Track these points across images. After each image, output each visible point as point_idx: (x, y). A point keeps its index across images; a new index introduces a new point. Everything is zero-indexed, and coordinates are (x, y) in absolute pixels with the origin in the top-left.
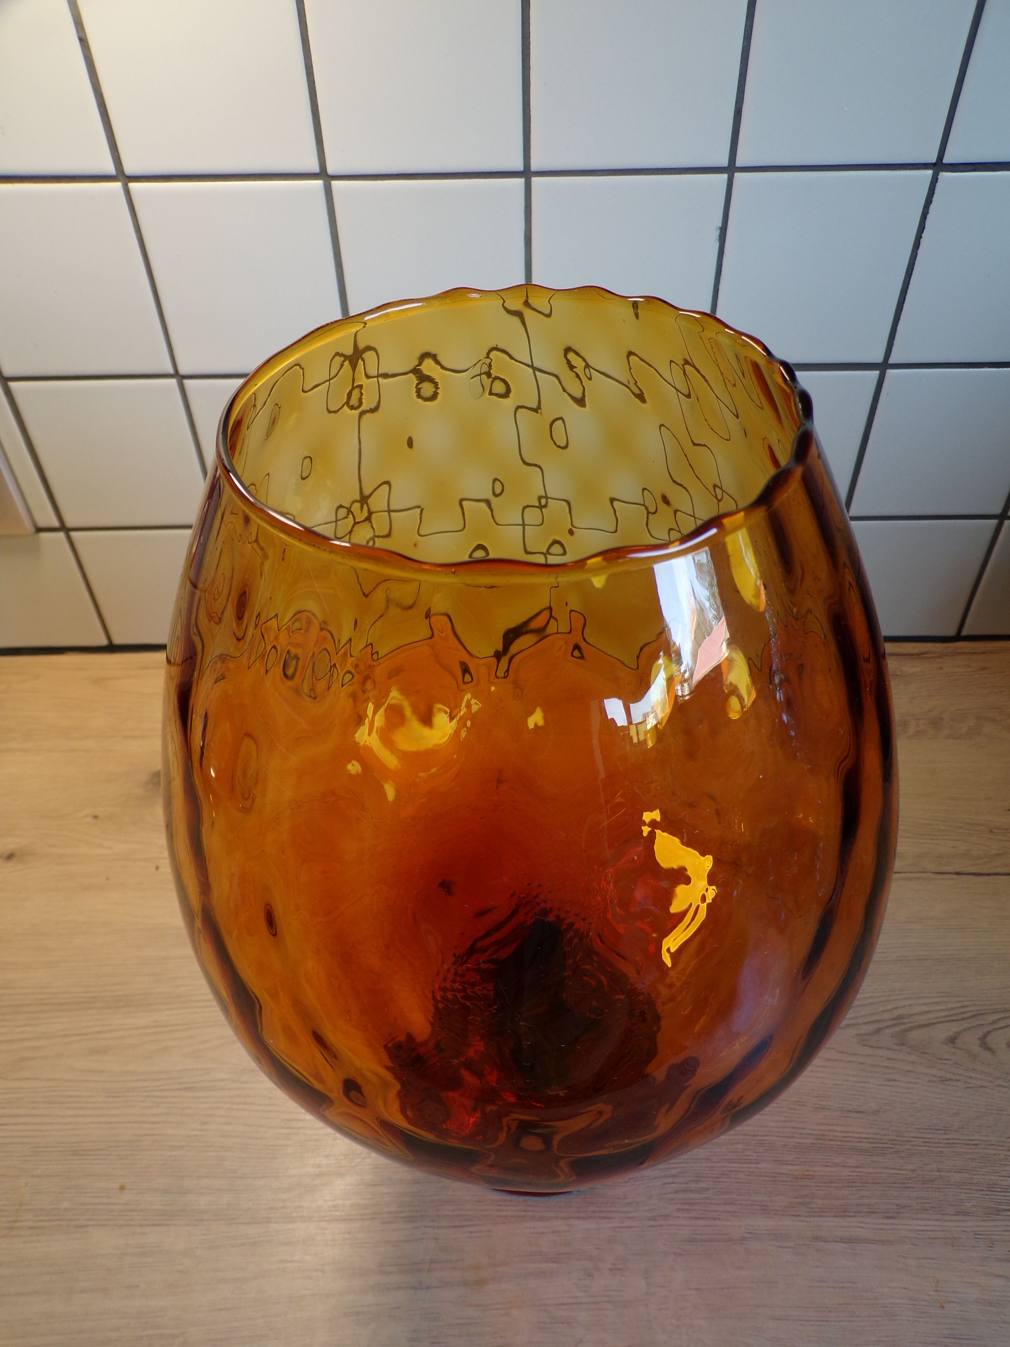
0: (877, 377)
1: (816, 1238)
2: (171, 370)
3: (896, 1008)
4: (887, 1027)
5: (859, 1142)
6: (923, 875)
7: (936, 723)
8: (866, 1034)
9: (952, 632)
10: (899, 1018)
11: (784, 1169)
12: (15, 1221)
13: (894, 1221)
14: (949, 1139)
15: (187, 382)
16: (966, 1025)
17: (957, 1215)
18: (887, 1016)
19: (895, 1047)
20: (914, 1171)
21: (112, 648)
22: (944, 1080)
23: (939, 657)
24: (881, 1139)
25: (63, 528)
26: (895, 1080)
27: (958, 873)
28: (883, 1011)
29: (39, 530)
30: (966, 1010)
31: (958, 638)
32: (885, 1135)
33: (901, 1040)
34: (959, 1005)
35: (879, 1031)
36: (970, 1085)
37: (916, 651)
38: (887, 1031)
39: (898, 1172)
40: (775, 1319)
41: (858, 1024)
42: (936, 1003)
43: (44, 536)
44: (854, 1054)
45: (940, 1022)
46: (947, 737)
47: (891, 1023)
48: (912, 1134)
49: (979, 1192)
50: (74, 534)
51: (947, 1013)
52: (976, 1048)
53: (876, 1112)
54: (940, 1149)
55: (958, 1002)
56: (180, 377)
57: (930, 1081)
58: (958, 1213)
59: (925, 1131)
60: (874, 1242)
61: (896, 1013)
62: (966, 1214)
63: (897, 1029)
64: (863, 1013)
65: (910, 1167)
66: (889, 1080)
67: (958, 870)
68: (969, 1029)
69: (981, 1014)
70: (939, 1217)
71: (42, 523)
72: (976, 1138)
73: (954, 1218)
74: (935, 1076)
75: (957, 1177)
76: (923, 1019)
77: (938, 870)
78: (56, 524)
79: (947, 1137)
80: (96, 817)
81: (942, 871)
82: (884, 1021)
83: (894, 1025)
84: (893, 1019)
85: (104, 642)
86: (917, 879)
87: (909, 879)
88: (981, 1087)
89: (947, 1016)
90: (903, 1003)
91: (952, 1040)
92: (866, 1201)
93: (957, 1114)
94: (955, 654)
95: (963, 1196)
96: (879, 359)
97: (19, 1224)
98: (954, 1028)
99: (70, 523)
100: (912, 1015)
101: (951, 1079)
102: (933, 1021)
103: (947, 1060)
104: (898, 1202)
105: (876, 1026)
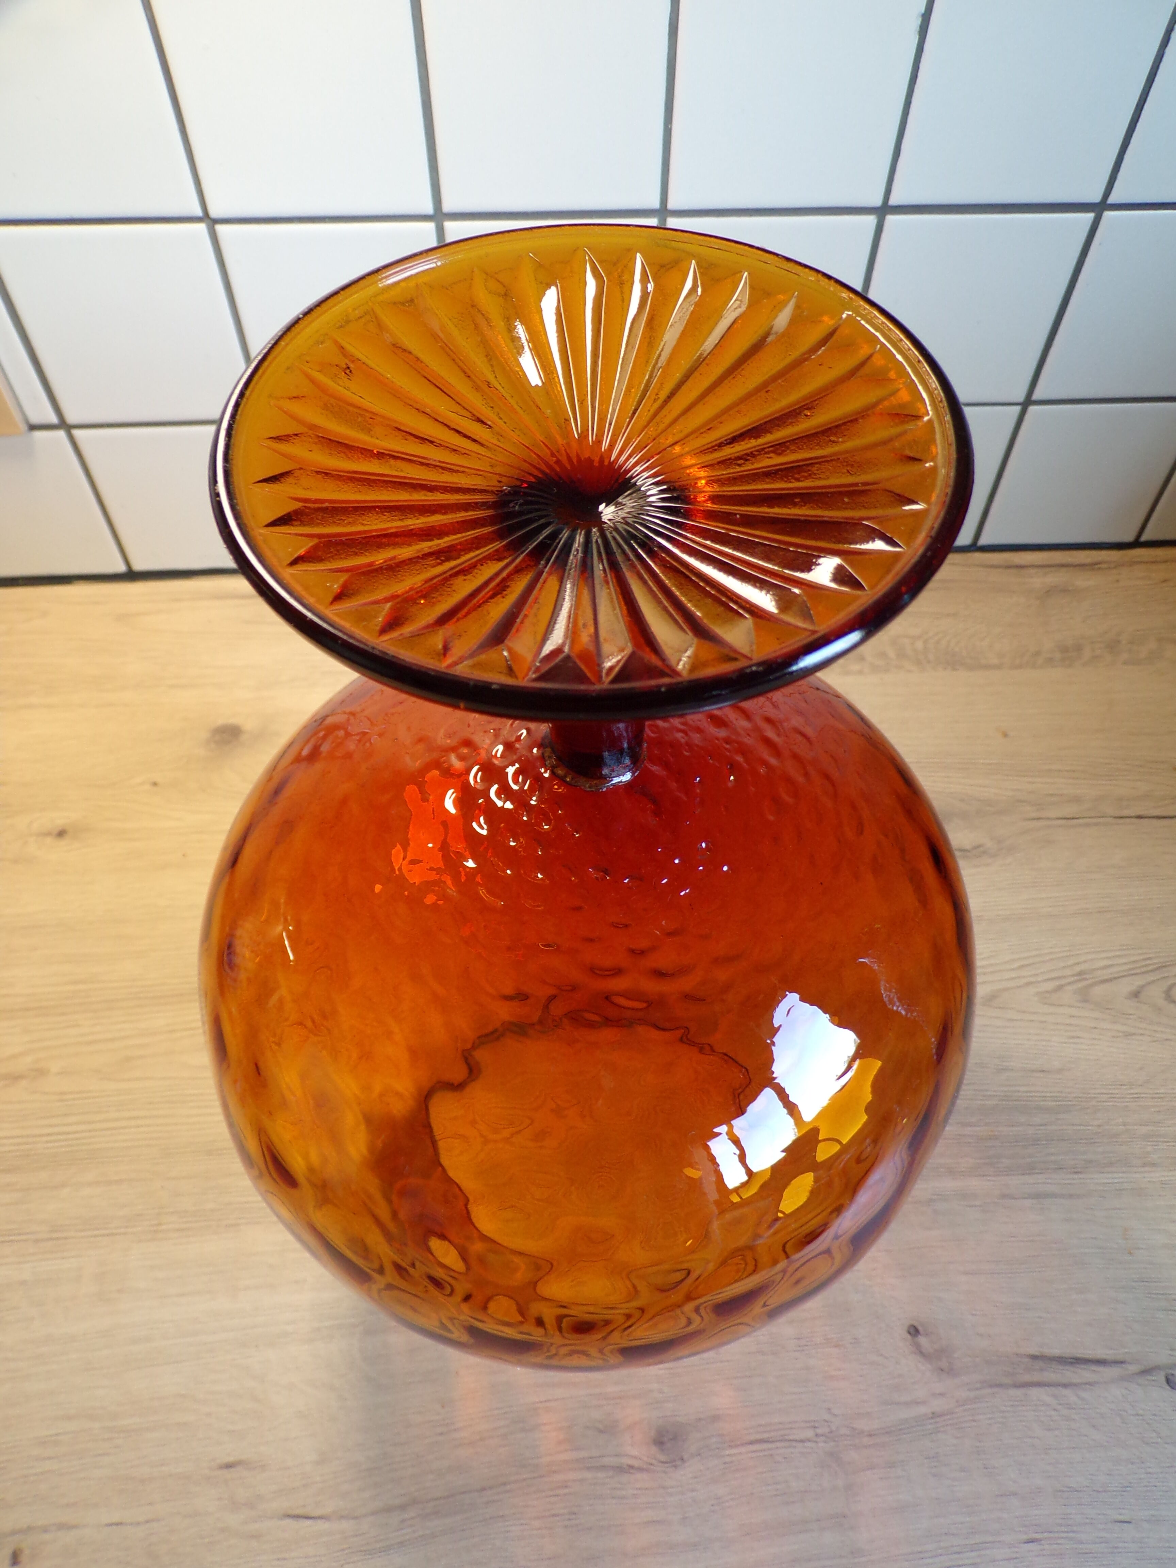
0: (1091, 222)
1: (1004, 1196)
2: (199, 213)
3: (1078, 964)
4: (1069, 983)
5: (1043, 1101)
6: (1101, 820)
7: (1113, 646)
8: (1047, 992)
9: (1129, 538)
10: (1080, 973)
11: (968, 1130)
12: (160, 1224)
13: (1081, 1176)
14: (1133, 1094)
15: (219, 228)
16: (1150, 978)
17: (1143, 1167)
18: (1068, 972)
19: (1079, 1005)
20: (1099, 1126)
21: (131, 576)
22: (1128, 1035)
23: (1115, 568)
24: (1066, 1097)
25: (63, 425)
26: (1079, 1037)
27: (1140, 817)
28: (1064, 967)
29: (33, 427)
30: (1149, 962)
31: (1137, 544)
32: (1069, 1093)
33: (1084, 997)
34: (1141, 957)
35: (1060, 988)
36: (1155, 1039)
37: (1088, 561)
38: (1069, 988)
39: (1085, 1128)
40: (966, 1273)
41: (1039, 982)
42: (1119, 956)
43: (38, 434)
44: (1034, 1013)
45: (1124, 976)
46: (1125, 663)
47: (1073, 979)
48: (1098, 1091)
49: (1165, 1144)
50: (76, 433)
51: (1128, 967)
52: (1161, 1002)
53: (1060, 1071)
54: (1126, 1104)
55: (1142, 954)
56: (211, 222)
57: (1114, 1037)
58: (1144, 1165)
59: (1110, 1087)
60: (1062, 1196)
61: (1078, 969)
62: (1154, 1165)
63: (1080, 985)
64: (1042, 970)
65: (1096, 1123)
66: (1073, 1037)
67: (1138, 813)
68: (1153, 982)
69: (1165, 966)
70: (1124, 1169)
71: (35, 419)
72: (1162, 1091)
73: (1142, 1169)
74: (1118, 1031)
75: (1144, 1130)
76: (1105, 974)
77: (1118, 814)
78: (54, 419)
79: (1132, 1091)
80: (155, 784)
81: (1122, 815)
82: (1065, 977)
83: (1075, 982)
84: (1073, 975)
85: (122, 568)
86: (1096, 824)
87: (1087, 825)
88: (1167, 1040)
89: (1130, 969)
90: (1083, 958)
91: (1136, 994)
92: (1053, 1158)
93: (1141, 1069)
94: (1132, 563)
95: (1149, 1149)
96: (1095, 197)
97: (164, 1227)
98: (1139, 981)
99: (71, 417)
100: (1094, 970)
101: (1134, 1034)
102: (1116, 975)
103: (1130, 1015)
104: (1085, 1157)
105: (1057, 983)
